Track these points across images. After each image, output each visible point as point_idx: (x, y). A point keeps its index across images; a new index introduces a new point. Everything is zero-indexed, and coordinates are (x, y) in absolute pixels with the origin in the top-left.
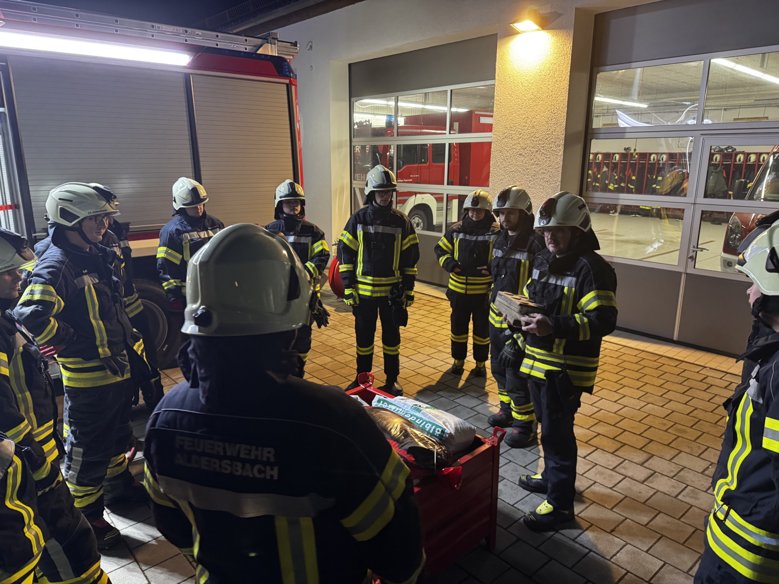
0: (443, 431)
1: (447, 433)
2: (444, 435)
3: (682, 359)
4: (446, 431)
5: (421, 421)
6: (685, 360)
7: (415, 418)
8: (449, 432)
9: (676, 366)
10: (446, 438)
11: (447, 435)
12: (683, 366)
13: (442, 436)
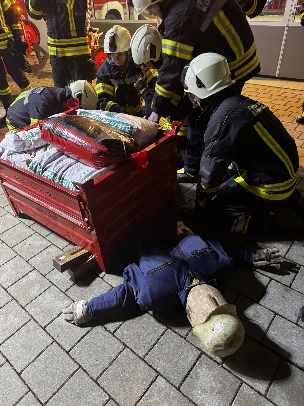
0: (132, 128)
1: (135, 129)
2: (133, 131)
3: (281, 87)
4: (134, 127)
5: (114, 123)
6: (283, 87)
7: (109, 121)
8: (136, 127)
9: (278, 91)
10: (134, 132)
11: (136, 130)
12: (282, 90)
13: (132, 132)
